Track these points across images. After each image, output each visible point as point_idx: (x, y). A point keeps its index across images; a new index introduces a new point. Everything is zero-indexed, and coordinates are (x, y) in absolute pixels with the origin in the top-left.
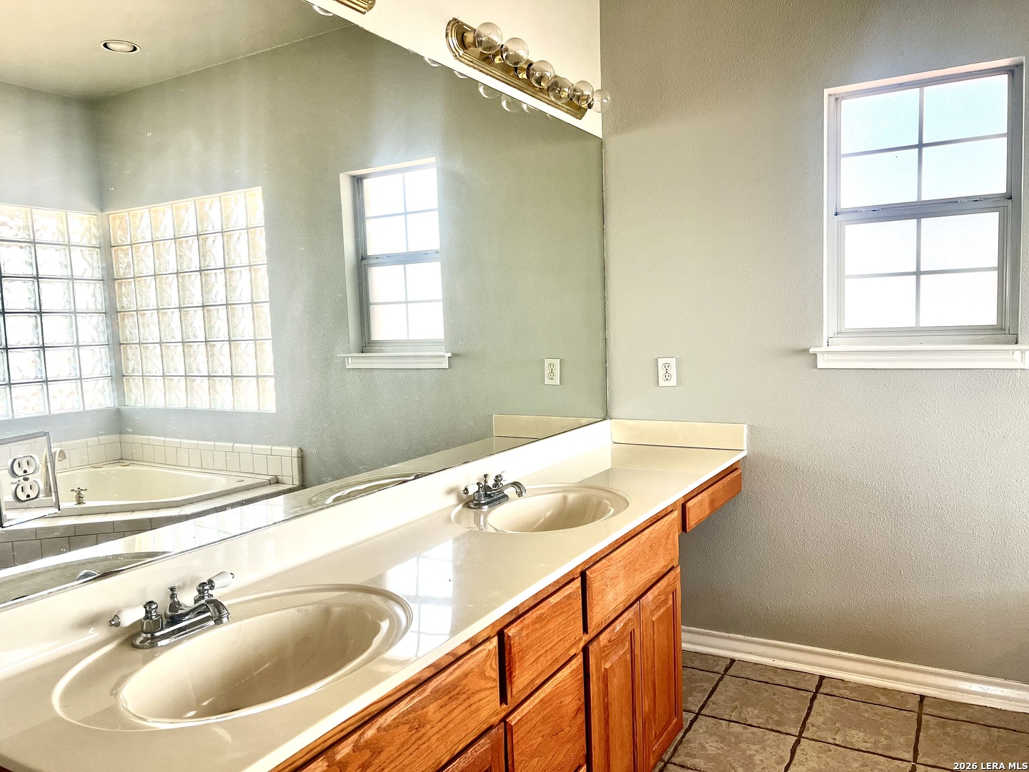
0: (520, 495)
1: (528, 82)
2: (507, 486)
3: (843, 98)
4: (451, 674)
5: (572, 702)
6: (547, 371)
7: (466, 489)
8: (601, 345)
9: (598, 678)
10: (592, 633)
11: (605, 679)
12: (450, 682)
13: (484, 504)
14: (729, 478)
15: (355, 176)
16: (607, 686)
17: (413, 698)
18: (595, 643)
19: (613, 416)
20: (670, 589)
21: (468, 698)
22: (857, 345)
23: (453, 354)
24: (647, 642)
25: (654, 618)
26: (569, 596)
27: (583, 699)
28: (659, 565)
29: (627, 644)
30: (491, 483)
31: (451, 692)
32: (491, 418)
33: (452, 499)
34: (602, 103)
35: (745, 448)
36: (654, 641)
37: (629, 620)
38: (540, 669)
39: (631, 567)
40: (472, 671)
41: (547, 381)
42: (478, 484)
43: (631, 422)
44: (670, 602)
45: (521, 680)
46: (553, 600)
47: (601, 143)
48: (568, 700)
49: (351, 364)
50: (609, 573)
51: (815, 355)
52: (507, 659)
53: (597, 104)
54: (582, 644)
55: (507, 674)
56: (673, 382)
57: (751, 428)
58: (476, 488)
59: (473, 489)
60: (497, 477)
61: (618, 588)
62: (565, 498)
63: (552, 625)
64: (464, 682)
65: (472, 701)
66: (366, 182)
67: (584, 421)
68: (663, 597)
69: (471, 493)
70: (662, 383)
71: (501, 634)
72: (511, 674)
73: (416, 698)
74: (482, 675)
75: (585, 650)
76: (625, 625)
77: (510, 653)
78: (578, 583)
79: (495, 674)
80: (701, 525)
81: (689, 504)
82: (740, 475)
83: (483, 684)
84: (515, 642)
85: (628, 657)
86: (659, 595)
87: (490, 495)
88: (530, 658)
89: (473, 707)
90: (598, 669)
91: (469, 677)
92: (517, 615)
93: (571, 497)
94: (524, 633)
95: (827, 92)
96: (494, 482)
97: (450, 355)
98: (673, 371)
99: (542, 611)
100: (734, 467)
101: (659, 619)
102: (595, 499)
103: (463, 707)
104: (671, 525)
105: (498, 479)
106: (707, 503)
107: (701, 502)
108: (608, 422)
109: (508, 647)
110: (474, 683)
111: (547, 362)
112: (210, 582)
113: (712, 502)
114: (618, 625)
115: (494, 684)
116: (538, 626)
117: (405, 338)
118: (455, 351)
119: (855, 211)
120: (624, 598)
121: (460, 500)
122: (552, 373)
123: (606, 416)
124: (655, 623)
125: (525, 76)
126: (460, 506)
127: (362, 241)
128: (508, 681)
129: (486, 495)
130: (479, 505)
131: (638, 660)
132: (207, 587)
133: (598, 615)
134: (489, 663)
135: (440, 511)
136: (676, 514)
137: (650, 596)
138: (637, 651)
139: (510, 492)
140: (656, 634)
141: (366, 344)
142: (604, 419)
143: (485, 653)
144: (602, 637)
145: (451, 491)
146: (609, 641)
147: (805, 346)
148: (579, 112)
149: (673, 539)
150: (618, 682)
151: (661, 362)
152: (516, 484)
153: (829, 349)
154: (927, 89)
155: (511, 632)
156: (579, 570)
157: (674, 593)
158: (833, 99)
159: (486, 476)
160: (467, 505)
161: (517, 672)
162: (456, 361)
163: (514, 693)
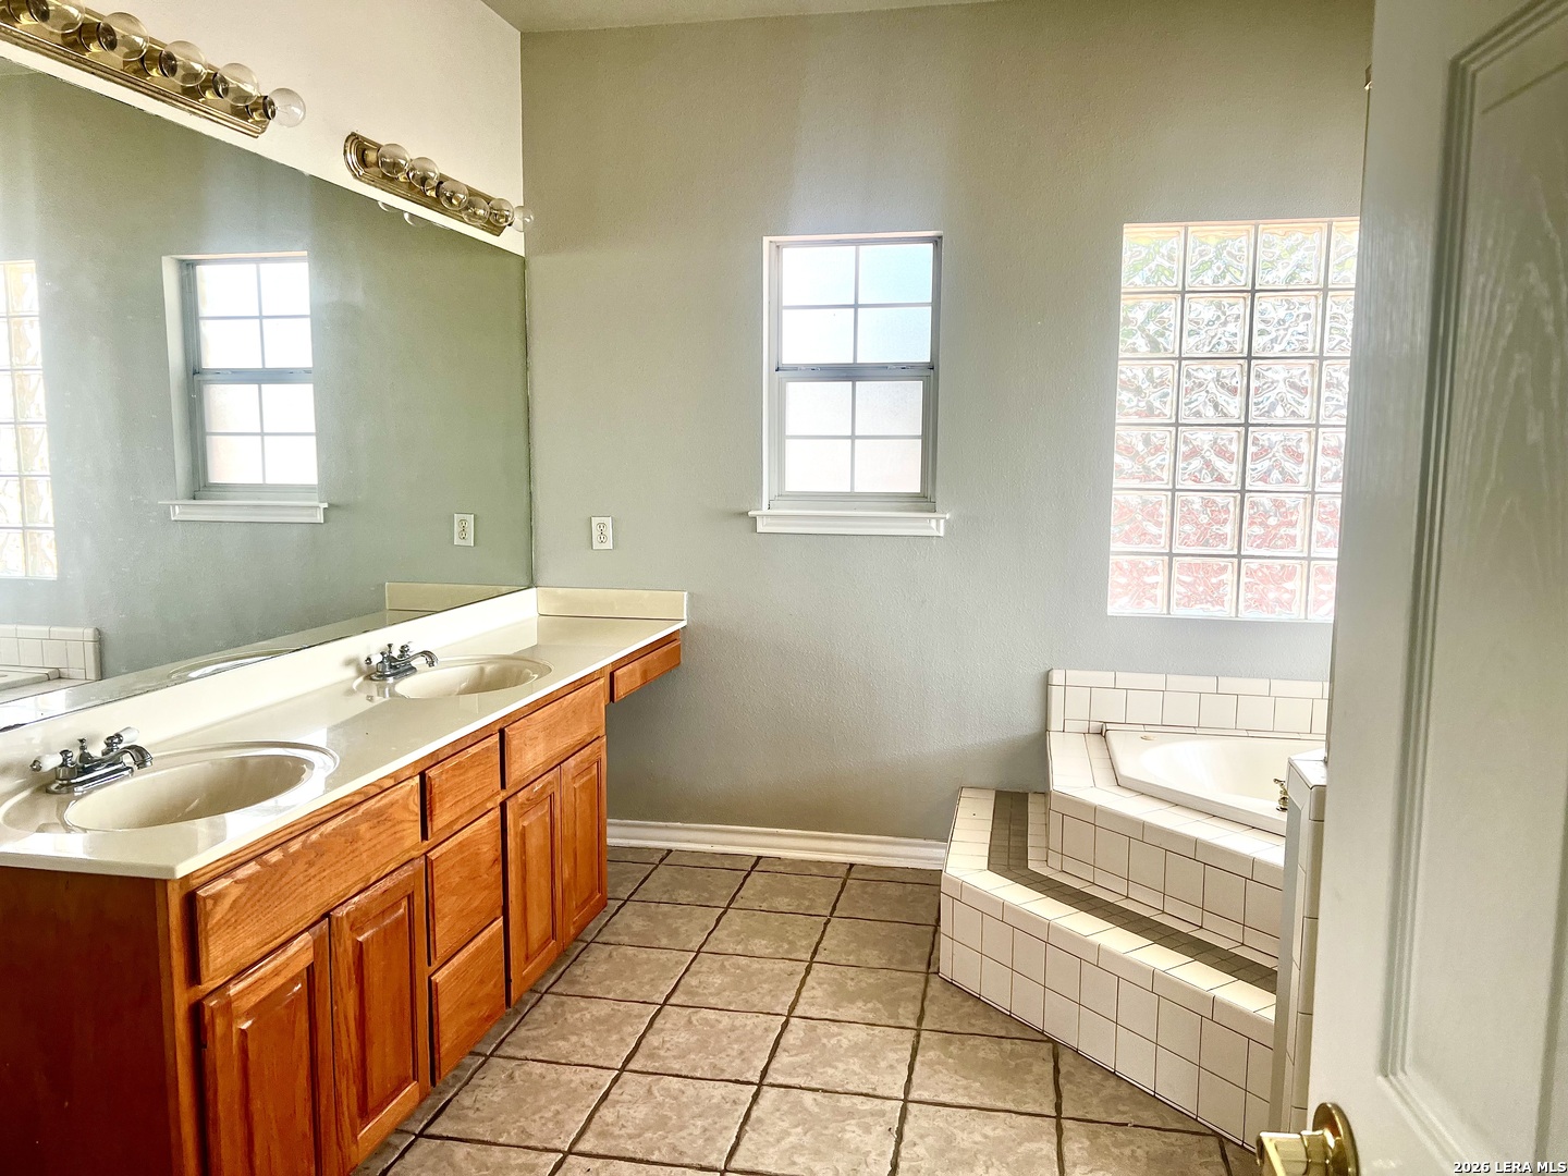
0: (431, 664)
1: (437, 200)
2: (415, 656)
3: (786, 246)
4: (379, 801)
5: (489, 851)
6: (457, 529)
7: (369, 659)
8: (525, 500)
9: (516, 833)
10: (510, 790)
11: (523, 835)
12: (379, 808)
13: (389, 676)
14: (665, 649)
15: (184, 261)
16: (524, 843)
17: (348, 816)
18: (512, 799)
19: (539, 583)
20: (594, 758)
21: (394, 826)
22: (798, 508)
23: (330, 505)
24: (568, 809)
25: (576, 786)
26: (488, 749)
27: (500, 850)
28: (582, 732)
29: (547, 807)
30: (396, 653)
31: (379, 817)
32: (383, 585)
33: (351, 672)
34: (524, 222)
35: (685, 617)
36: (575, 808)
37: (549, 783)
38: (459, 814)
39: (550, 730)
40: (397, 801)
41: (457, 541)
42: (382, 654)
43: (560, 591)
44: (595, 772)
45: (440, 820)
46: (472, 750)
47: (523, 262)
48: (485, 848)
49: (177, 513)
50: (528, 733)
51: (754, 518)
52: (428, 798)
53: (518, 220)
54: (499, 799)
55: (428, 813)
56: (609, 545)
57: (691, 596)
58: (380, 658)
59: (377, 659)
60: (402, 647)
61: (537, 748)
62: (482, 670)
63: (472, 774)
64: (390, 811)
65: (398, 828)
66: (199, 269)
67: (504, 589)
68: (586, 765)
69: (374, 663)
70: (596, 546)
71: (422, 775)
72: (431, 812)
73: (350, 816)
74: (406, 807)
75: (503, 806)
76: (544, 787)
77: (431, 793)
78: (496, 738)
79: (417, 810)
80: (630, 696)
81: (618, 673)
82: (679, 646)
83: (406, 816)
84: (436, 783)
85: (548, 819)
86: (582, 762)
87: (395, 666)
88: (449, 801)
89: (398, 835)
90: (516, 825)
91: (395, 807)
92: (436, 759)
93: (489, 668)
94: (444, 777)
95: (766, 240)
96: (399, 653)
97: (326, 505)
98: (609, 532)
99: (461, 759)
100: (673, 637)
101: (583, 787)
102: (515, 669)
103: (389, 832)
104: (596, 693)
105: (404, 649)
106: (638, 675)
107: (632, 673)
108: (533, 591)
109: (428, 788)
110: (399, 814)
111: (457, 517)
112: (118, 736)
113: (645, 673)
114: (537, 786)
115: (416, 818)
116: (457, 772)
117: (259, 481)
118: (335, 500)
119: (795, 368)
120: (543, 759)
121: (360, 672)
122: (464, 530)
123: (531, 584)
124: (578, 791)
125: (433, 194)
126: (361, 679)
127: (194, 351)
128: (429, 819)
129: (391, 667)
130: (383, 677)
131: (558, 825)
132: (116, 740)
133: (515, 772)
134: (411, 798)
135: (336, 684)
136: (603, 682)
137: (572, 762)
138: (557, 812)
139: (419, 663)
140: (578, 801)
141: (200, 486)
142: (529, 588)
143: (408, 788)
144: (520, 794)
145: (349, 662)
146: (528, 800)
147: (745, 510)
148: (496, 229)
149: (599, 707)
150: (536, 841)
151: (595, 521)
152: (425, 653)
153: (771, 512)
154: (862, 248)
155: (431, 773)
156: (498, 728)
157: (598, 762)
158: (774, 246)
159: (390, 646)
160: (369, 677)
161: (437, 811)
162: (334, 514)
163: (435, 830)
